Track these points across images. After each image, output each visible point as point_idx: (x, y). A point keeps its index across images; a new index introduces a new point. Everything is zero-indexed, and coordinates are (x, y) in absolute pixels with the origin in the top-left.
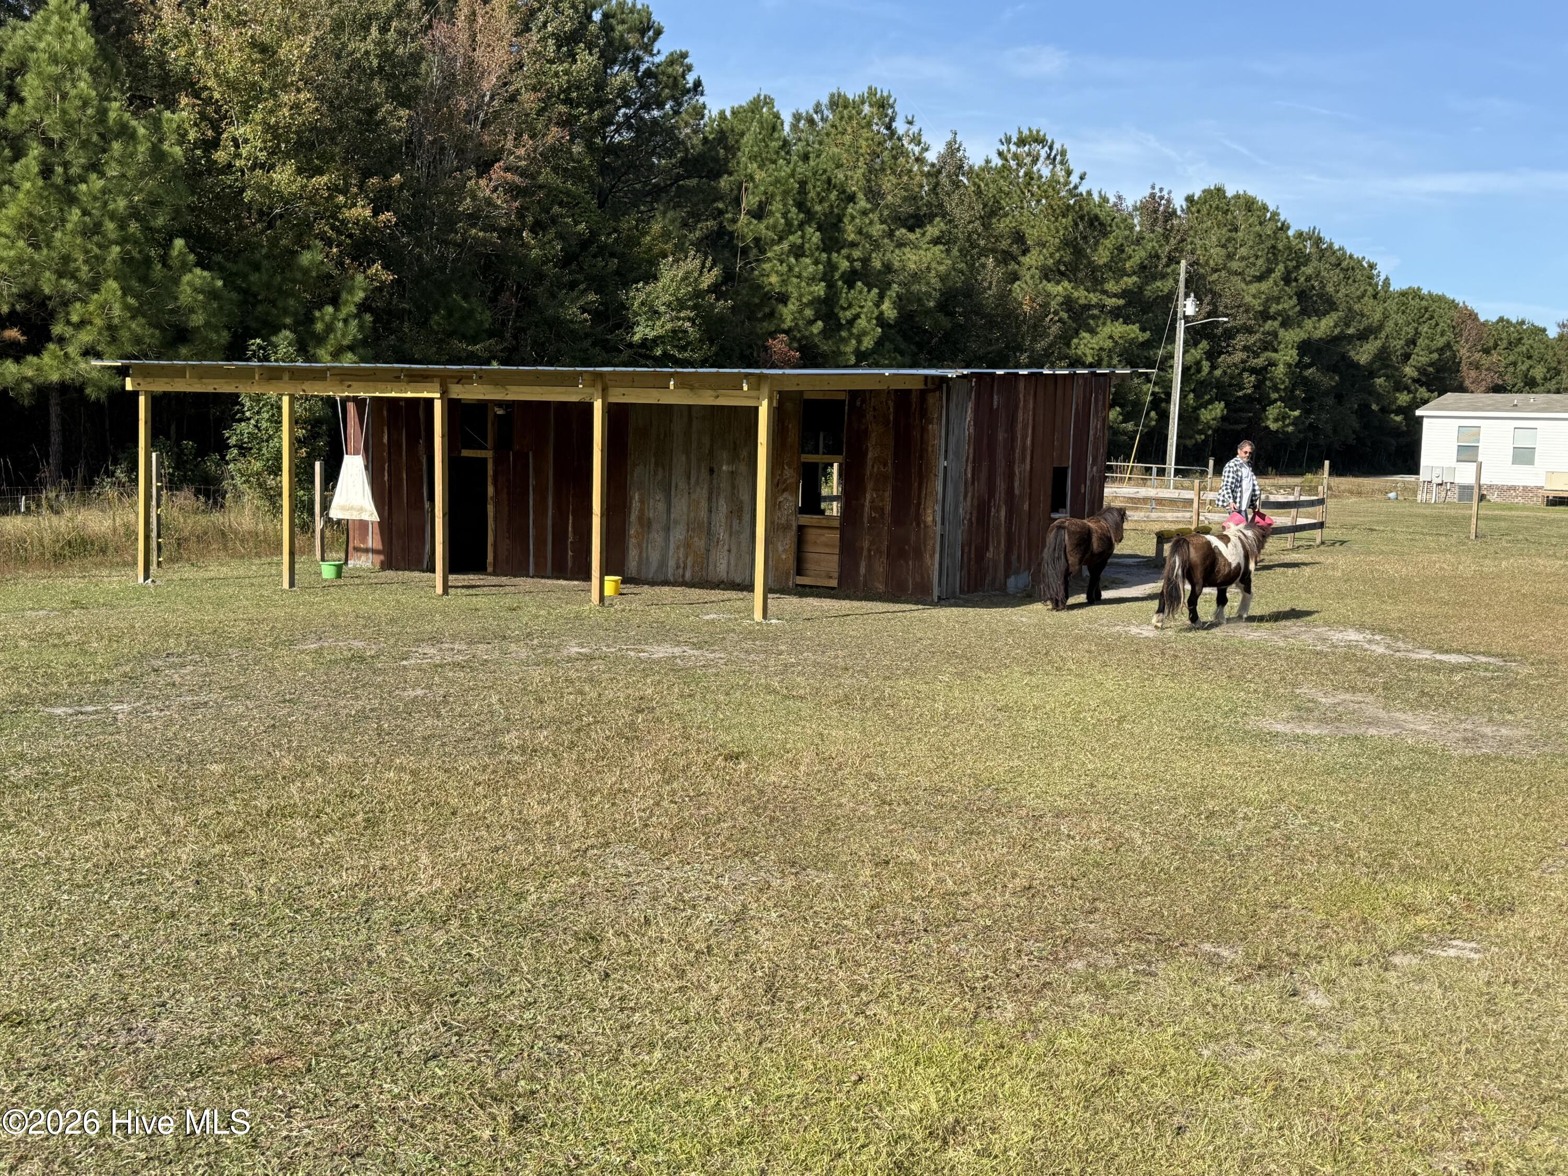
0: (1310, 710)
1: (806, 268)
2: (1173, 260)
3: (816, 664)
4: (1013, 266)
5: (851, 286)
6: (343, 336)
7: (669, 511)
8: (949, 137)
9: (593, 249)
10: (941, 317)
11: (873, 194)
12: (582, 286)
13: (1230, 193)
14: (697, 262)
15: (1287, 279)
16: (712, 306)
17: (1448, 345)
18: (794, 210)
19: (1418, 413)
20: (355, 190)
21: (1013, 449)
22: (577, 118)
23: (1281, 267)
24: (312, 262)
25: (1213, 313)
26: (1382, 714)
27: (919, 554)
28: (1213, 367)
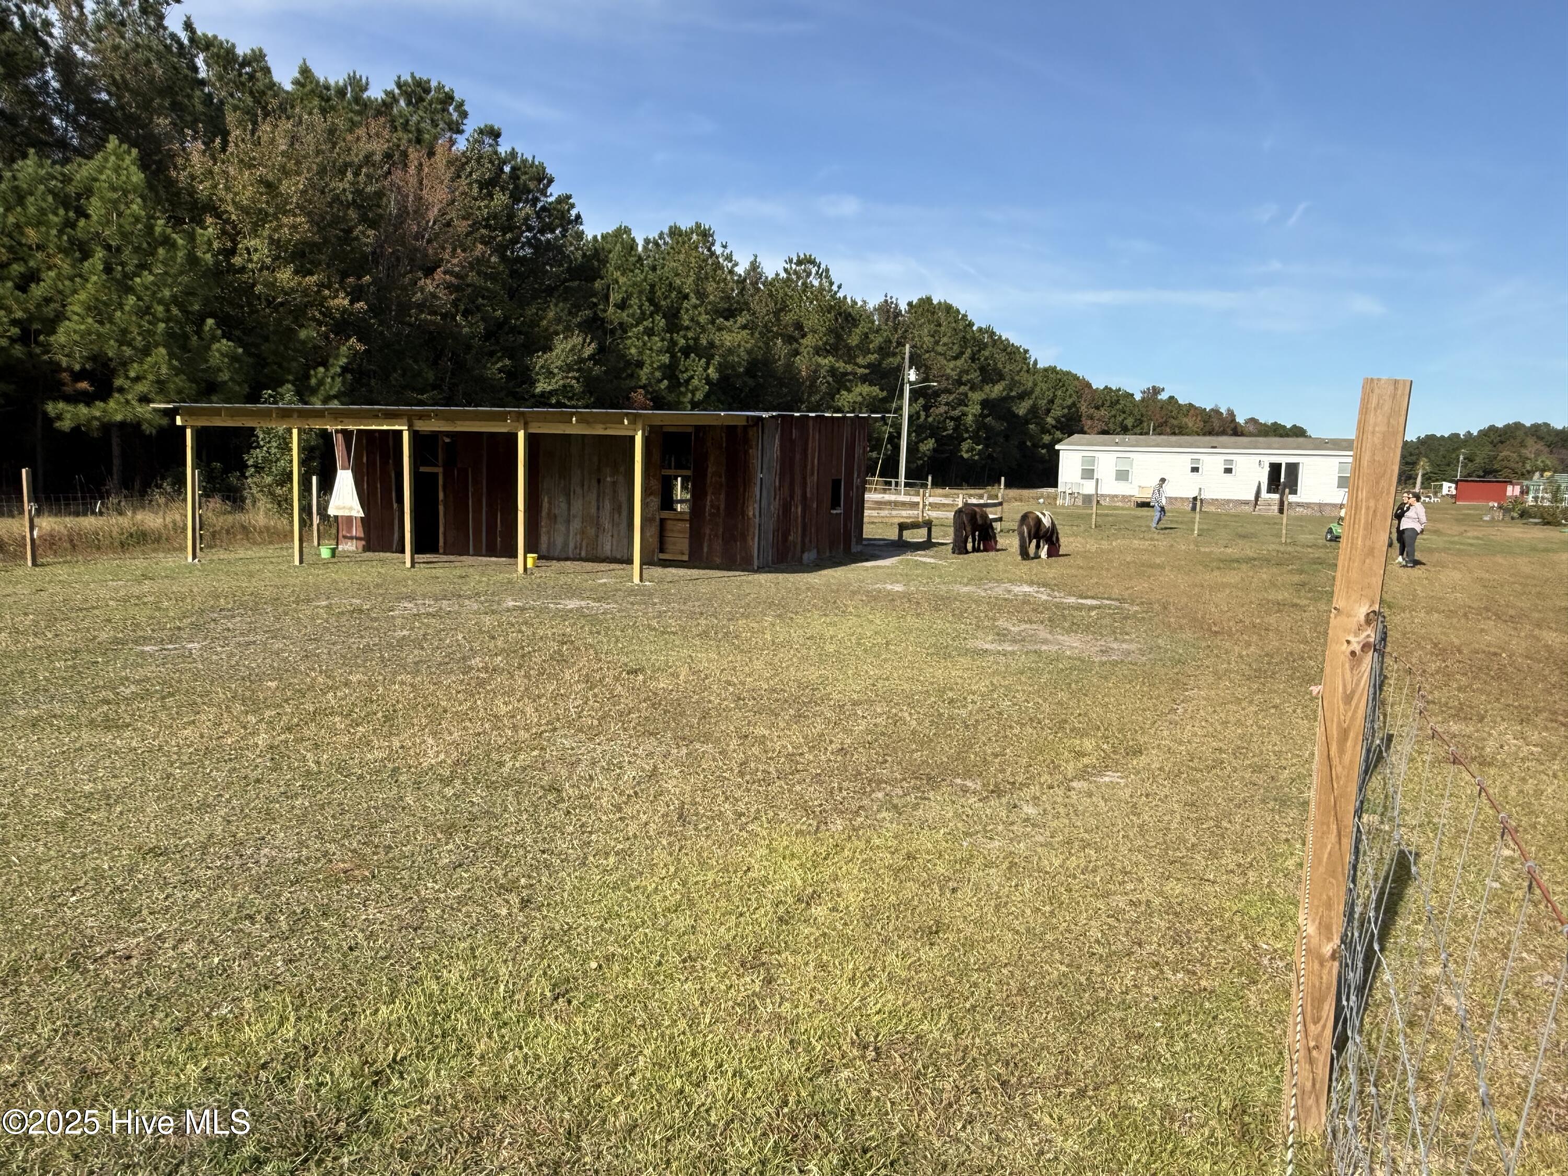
0: (1005, 635)
1: (656, 343)
2: (901, 344)
3: (681, 611)
4: (795, 345)
5: (687, 356)
6: (331, 388)
7: (569, 509)
8: (752, 258)
9: (506, 328)
10: (746, 379)
11: (702, 295)
12: (499, 354)
13: (935, 302)
14: (580, 339)
15: (973, 359)
16: (591, 370)
17: (1074, 404)
18: (647, 304)
19: (1057, 447)
20: (337, 286)
21: (806, 466)
22: (494, 238)
23: (969, 350)
24: (308, 337)
25: (926, 379)
26: (1049, 637)
27: (744, 537)
28: (927, 416)
